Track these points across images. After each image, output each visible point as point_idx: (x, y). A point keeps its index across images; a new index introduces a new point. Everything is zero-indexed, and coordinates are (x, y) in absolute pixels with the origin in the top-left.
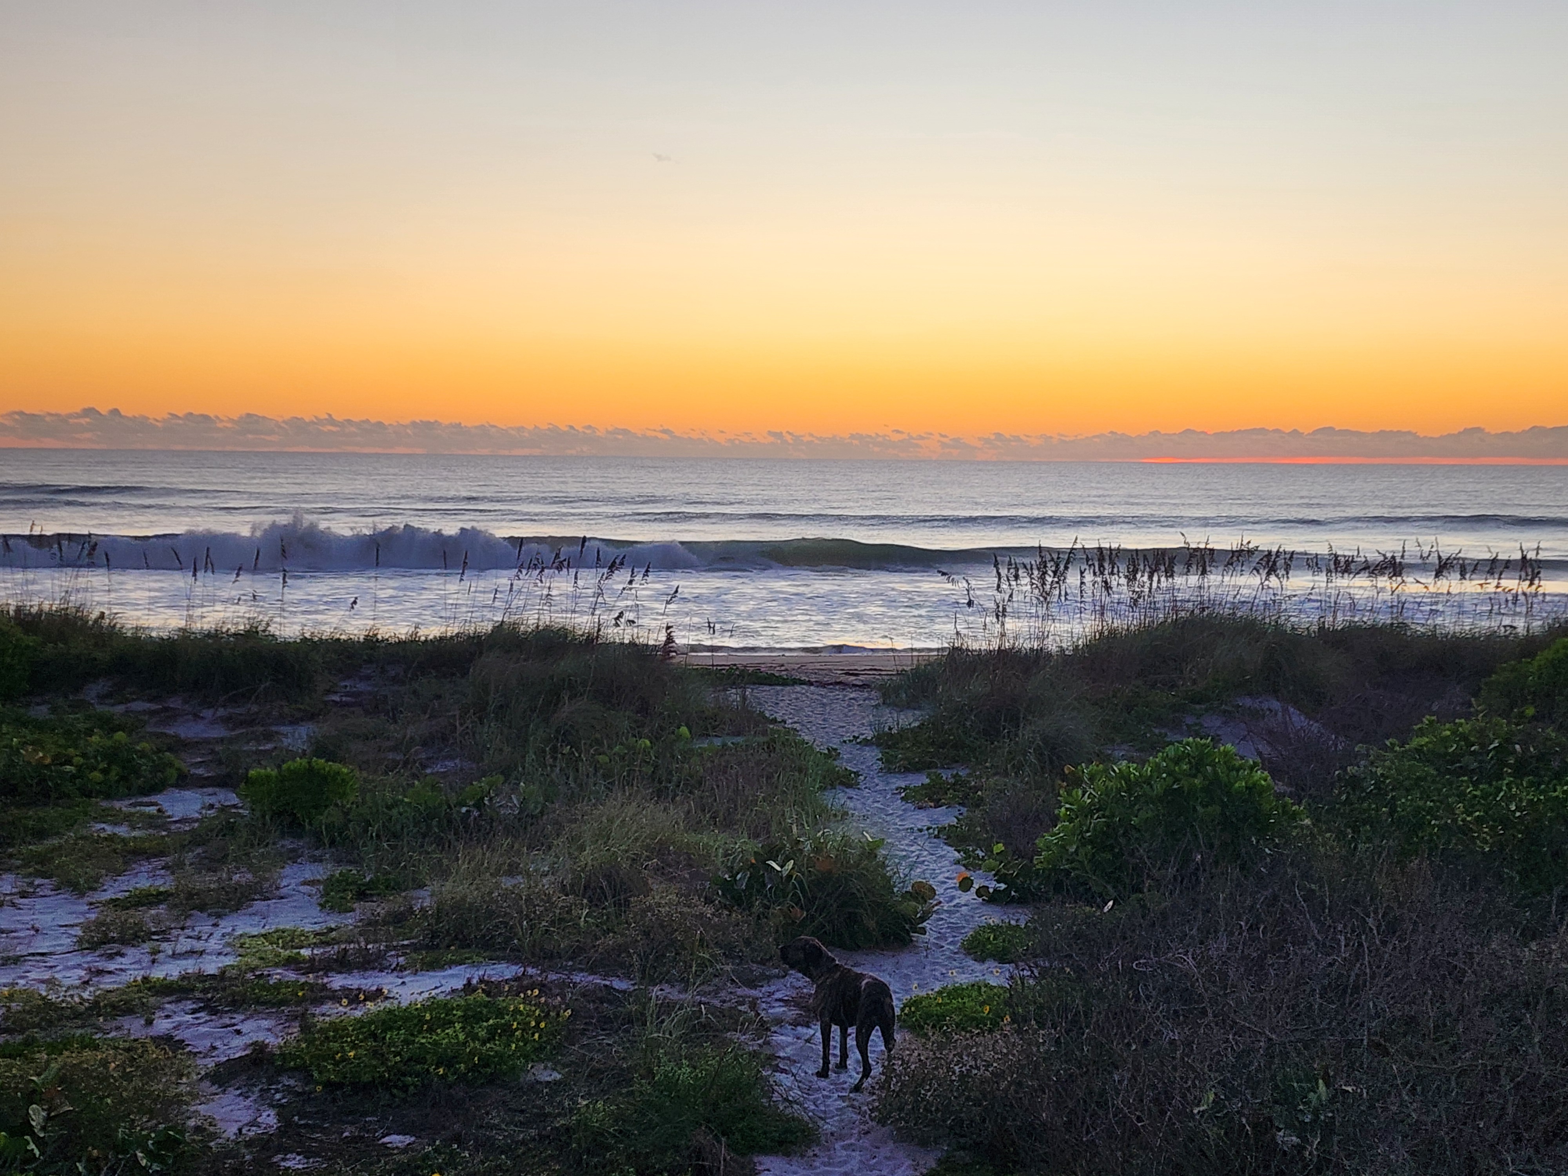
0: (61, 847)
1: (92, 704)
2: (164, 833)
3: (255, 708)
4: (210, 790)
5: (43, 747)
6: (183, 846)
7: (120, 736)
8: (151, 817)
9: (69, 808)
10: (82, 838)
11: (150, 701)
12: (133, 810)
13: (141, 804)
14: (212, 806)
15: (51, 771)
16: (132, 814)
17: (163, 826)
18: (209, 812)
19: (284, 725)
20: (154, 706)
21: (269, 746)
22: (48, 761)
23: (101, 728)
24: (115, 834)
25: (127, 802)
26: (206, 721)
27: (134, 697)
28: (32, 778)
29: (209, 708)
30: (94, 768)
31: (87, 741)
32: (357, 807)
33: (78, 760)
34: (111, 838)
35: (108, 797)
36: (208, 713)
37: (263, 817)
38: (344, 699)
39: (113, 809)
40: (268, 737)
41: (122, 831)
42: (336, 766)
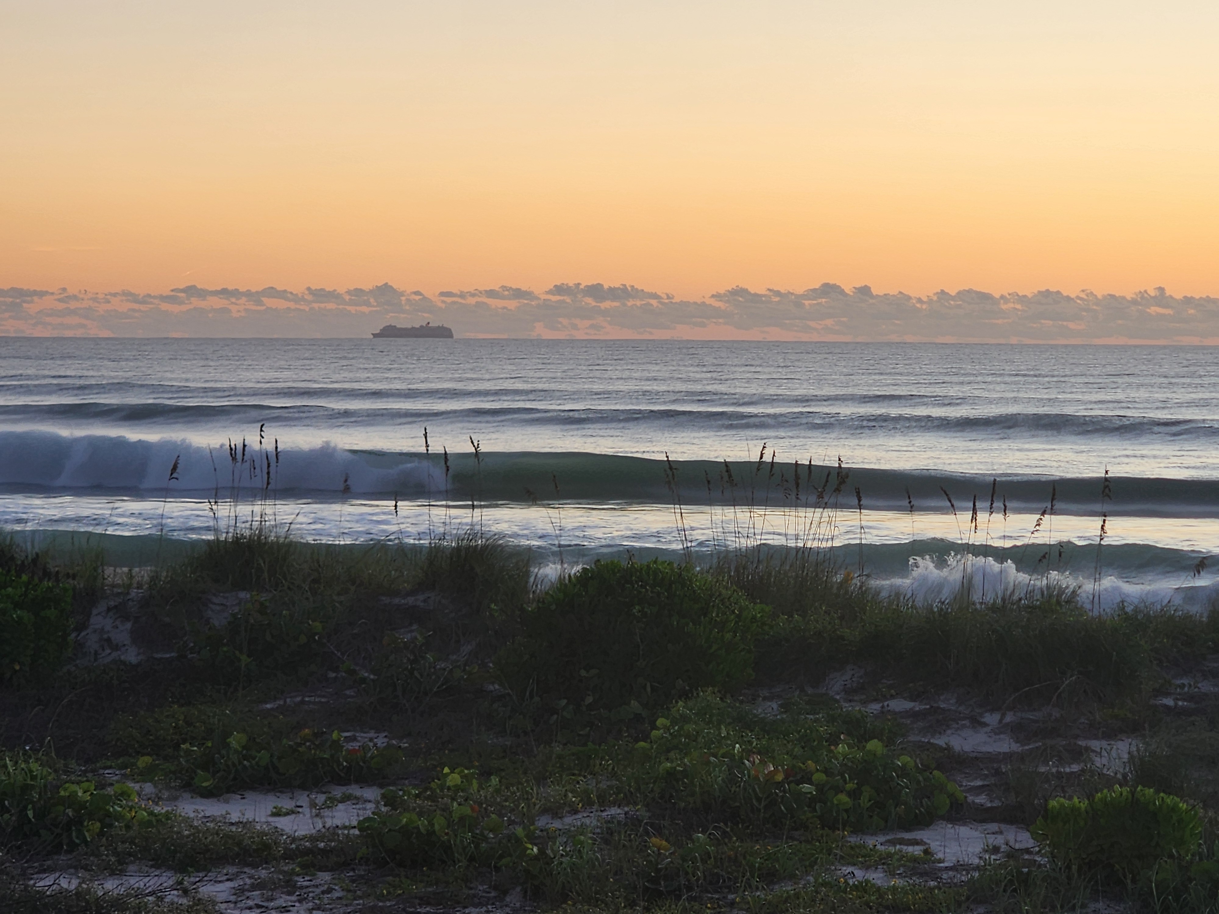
0: (797, 896)
1: (837, 701)
2: (932, 884)
3: (1056, 713)
4: (994, 827)
5: (773, 758)
6: (959, 904)
7: (874, 745)
8: (915, 859)
9: (807, 841)
10: (825, 884)
11: (912, 700)
12: (892, 849)
13: (902, 842)
14: (996, 850)
15: (785, 791)
16: (890, 855)
17: (933, 874)
18: (993, 857)
19: (1096, 738)
20: (917, 706)
21: (1075, 768)
22: (780, 777)
23: (849, 734)
24: (867, 881)
25: (882, 839)
26: (988, 729)
27: (893, 692)
28: (759, 800)
29: (992, 711)
30: (838, 790)
31: (831, 751)
32: (1201, 859)
33: (820, 777)
34: (863, 887)
35: (859, 829)
36: (992, 719)
37: (1069, 867)
38: (1180, 703)
39: (864, 846)
40: (1078, 754)
41: (877, 877)
42: (1169, 800)
